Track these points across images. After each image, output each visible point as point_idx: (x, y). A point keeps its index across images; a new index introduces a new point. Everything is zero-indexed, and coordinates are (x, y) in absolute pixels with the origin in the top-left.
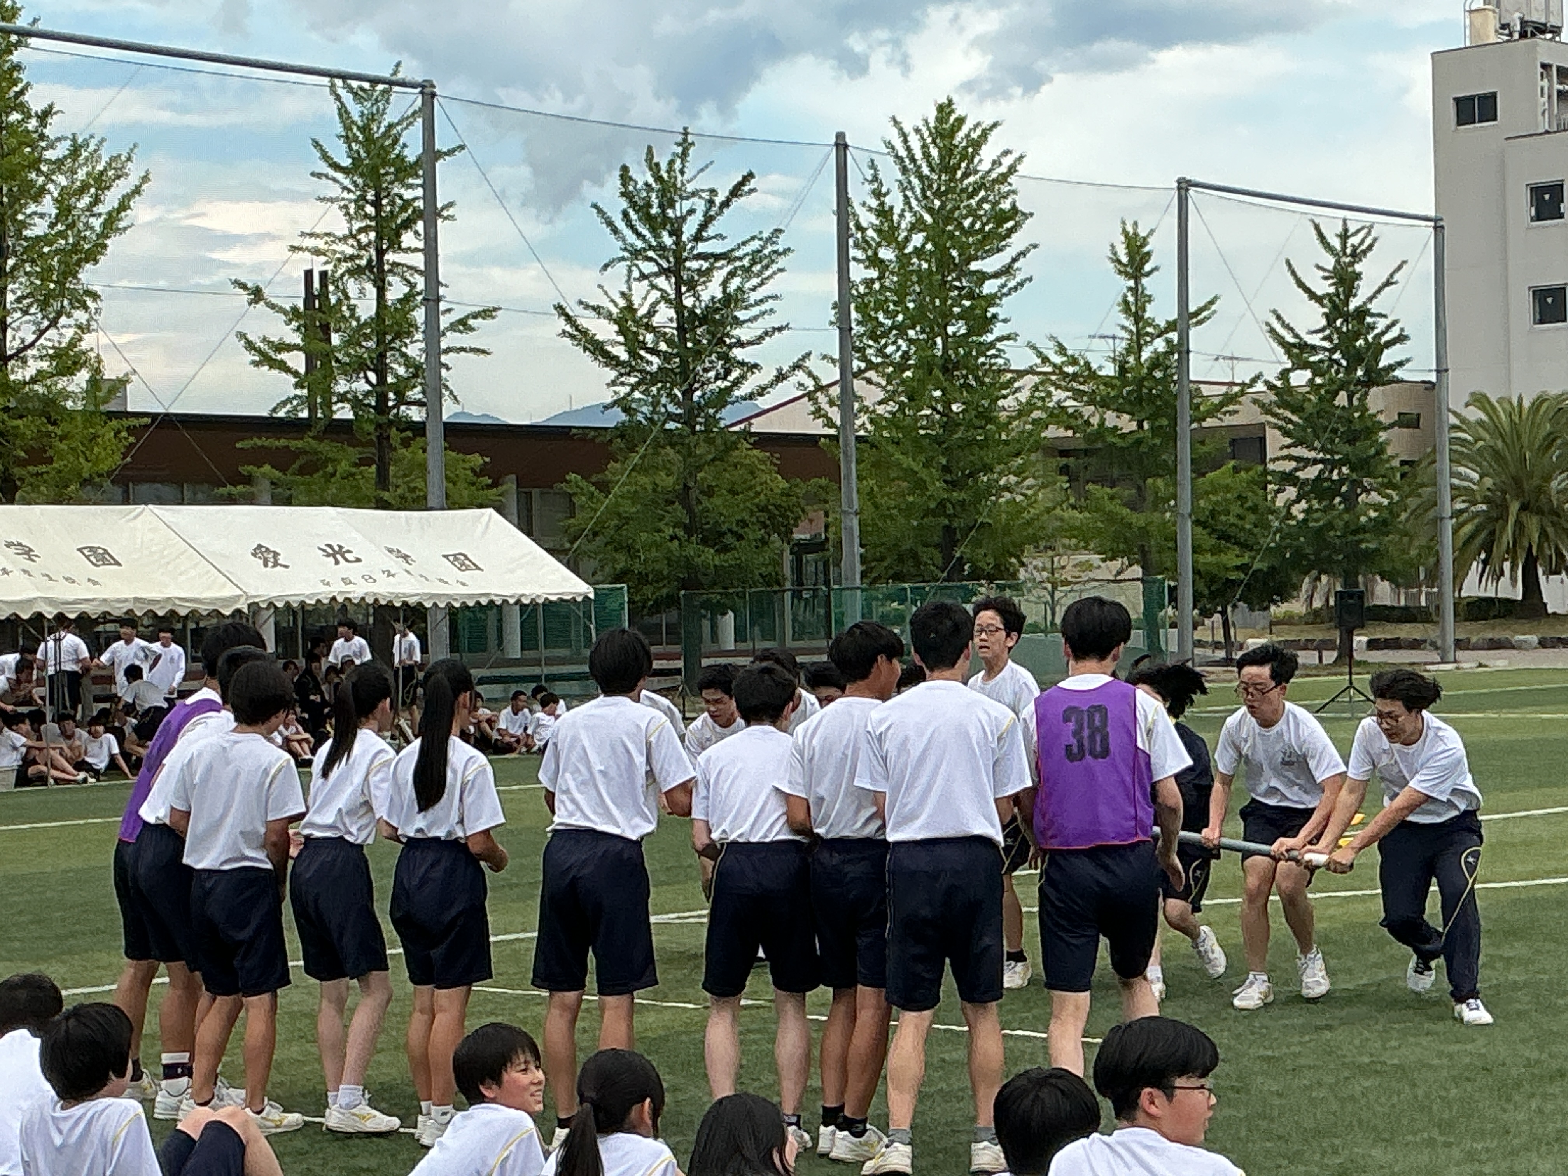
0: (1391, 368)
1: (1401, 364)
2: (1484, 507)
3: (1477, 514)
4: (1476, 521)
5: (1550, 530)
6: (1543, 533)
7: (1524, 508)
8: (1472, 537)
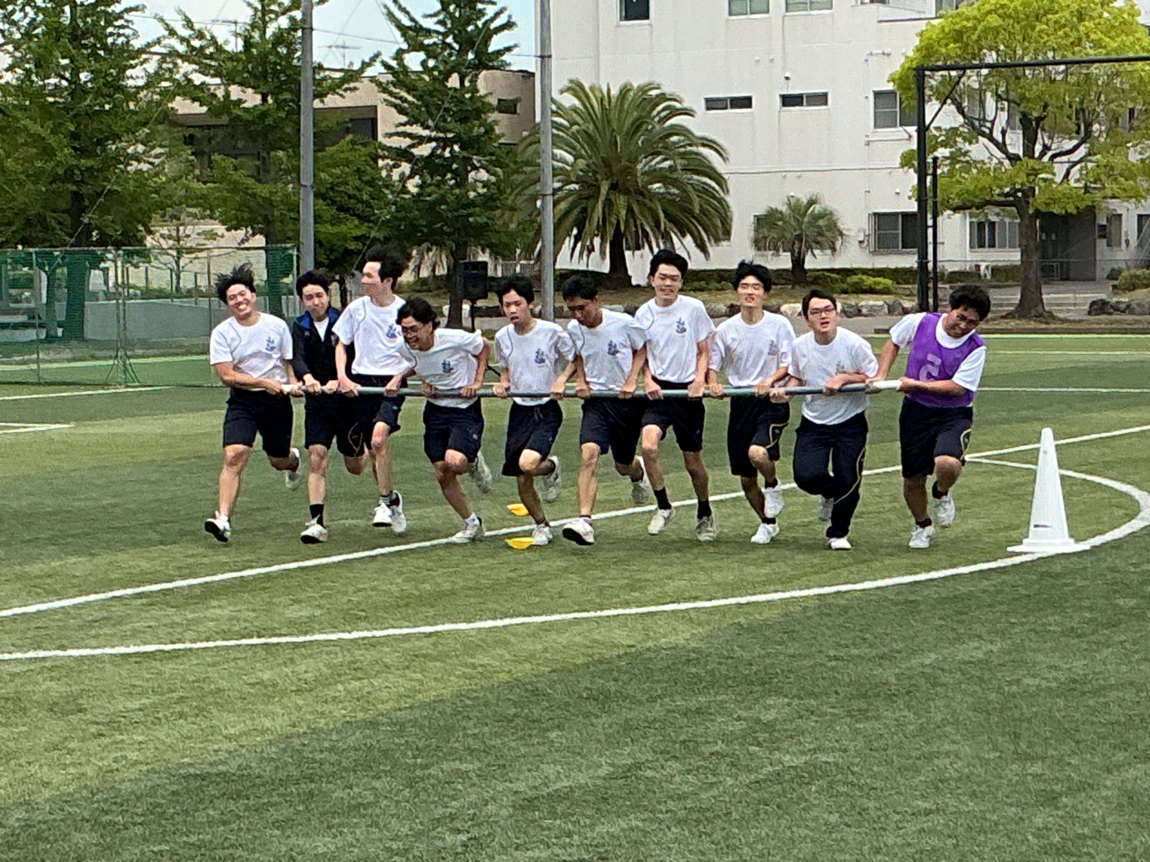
0: (499, 53)
1: (508, 49)
2: (577, 187)
3: (571, 192)
4: (570, 199)
5: (636, 208)
6: (630, 211)
7: (614, 187)
8: (567, 213)
